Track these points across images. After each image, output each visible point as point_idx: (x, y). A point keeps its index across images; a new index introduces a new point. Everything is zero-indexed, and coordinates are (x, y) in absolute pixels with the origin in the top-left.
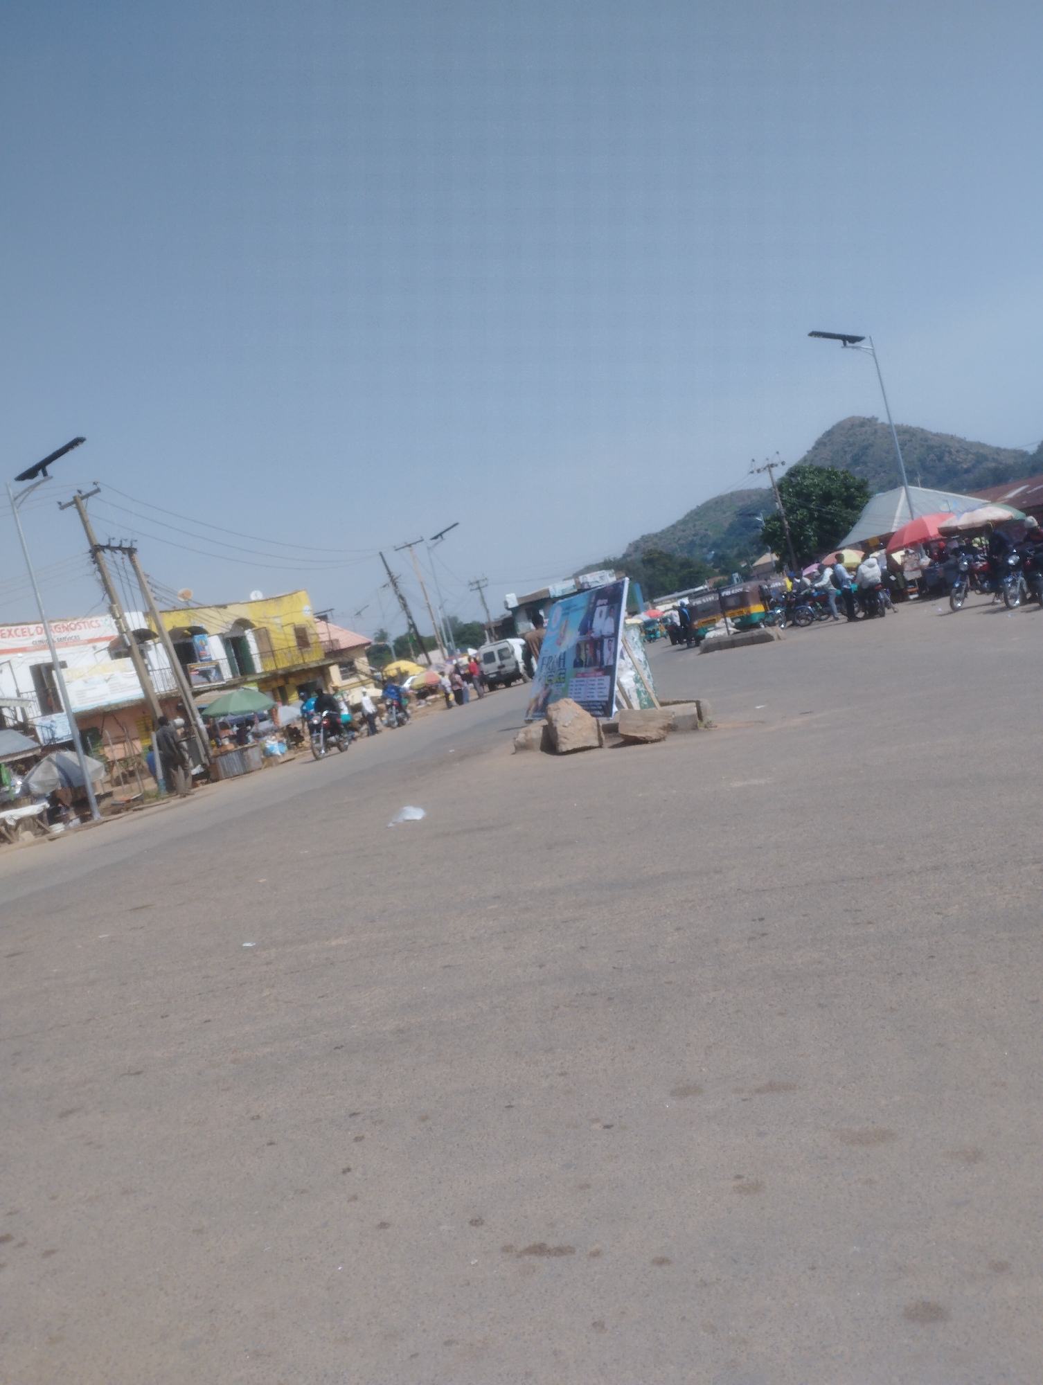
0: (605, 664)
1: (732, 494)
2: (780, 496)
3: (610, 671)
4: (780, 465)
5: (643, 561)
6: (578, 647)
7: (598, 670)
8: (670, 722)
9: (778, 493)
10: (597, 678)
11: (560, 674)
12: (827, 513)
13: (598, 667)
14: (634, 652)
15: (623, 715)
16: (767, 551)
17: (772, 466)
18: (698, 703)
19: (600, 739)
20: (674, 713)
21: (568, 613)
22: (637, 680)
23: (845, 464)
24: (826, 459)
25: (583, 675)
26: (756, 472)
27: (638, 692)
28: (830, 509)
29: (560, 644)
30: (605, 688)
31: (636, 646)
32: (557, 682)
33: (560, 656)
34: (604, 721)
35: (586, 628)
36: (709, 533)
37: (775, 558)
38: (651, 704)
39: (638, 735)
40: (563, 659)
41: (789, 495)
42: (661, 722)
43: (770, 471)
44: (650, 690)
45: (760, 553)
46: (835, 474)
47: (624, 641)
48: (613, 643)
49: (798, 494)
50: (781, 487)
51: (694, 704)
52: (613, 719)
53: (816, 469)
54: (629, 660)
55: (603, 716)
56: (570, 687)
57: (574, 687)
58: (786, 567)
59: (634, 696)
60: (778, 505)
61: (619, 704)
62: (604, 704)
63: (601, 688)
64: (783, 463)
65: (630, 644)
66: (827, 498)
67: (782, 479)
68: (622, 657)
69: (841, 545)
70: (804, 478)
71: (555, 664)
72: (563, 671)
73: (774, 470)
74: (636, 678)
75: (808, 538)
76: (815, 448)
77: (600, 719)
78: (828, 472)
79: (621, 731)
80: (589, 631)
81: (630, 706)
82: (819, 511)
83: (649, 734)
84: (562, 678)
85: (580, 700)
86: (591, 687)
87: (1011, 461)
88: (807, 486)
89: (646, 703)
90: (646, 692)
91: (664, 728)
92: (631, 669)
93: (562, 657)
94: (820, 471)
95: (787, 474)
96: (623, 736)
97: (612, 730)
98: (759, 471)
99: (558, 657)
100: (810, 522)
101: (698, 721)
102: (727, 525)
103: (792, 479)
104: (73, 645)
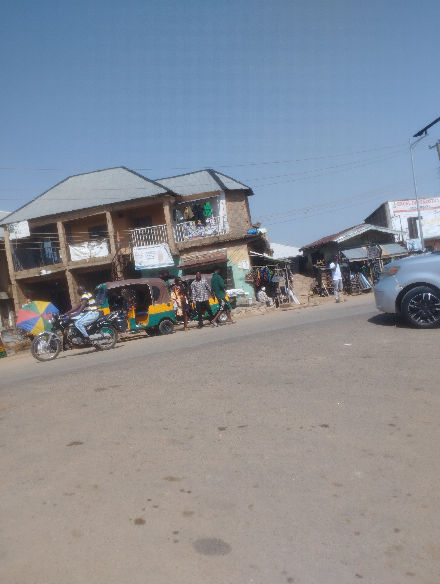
104: (427, 210)
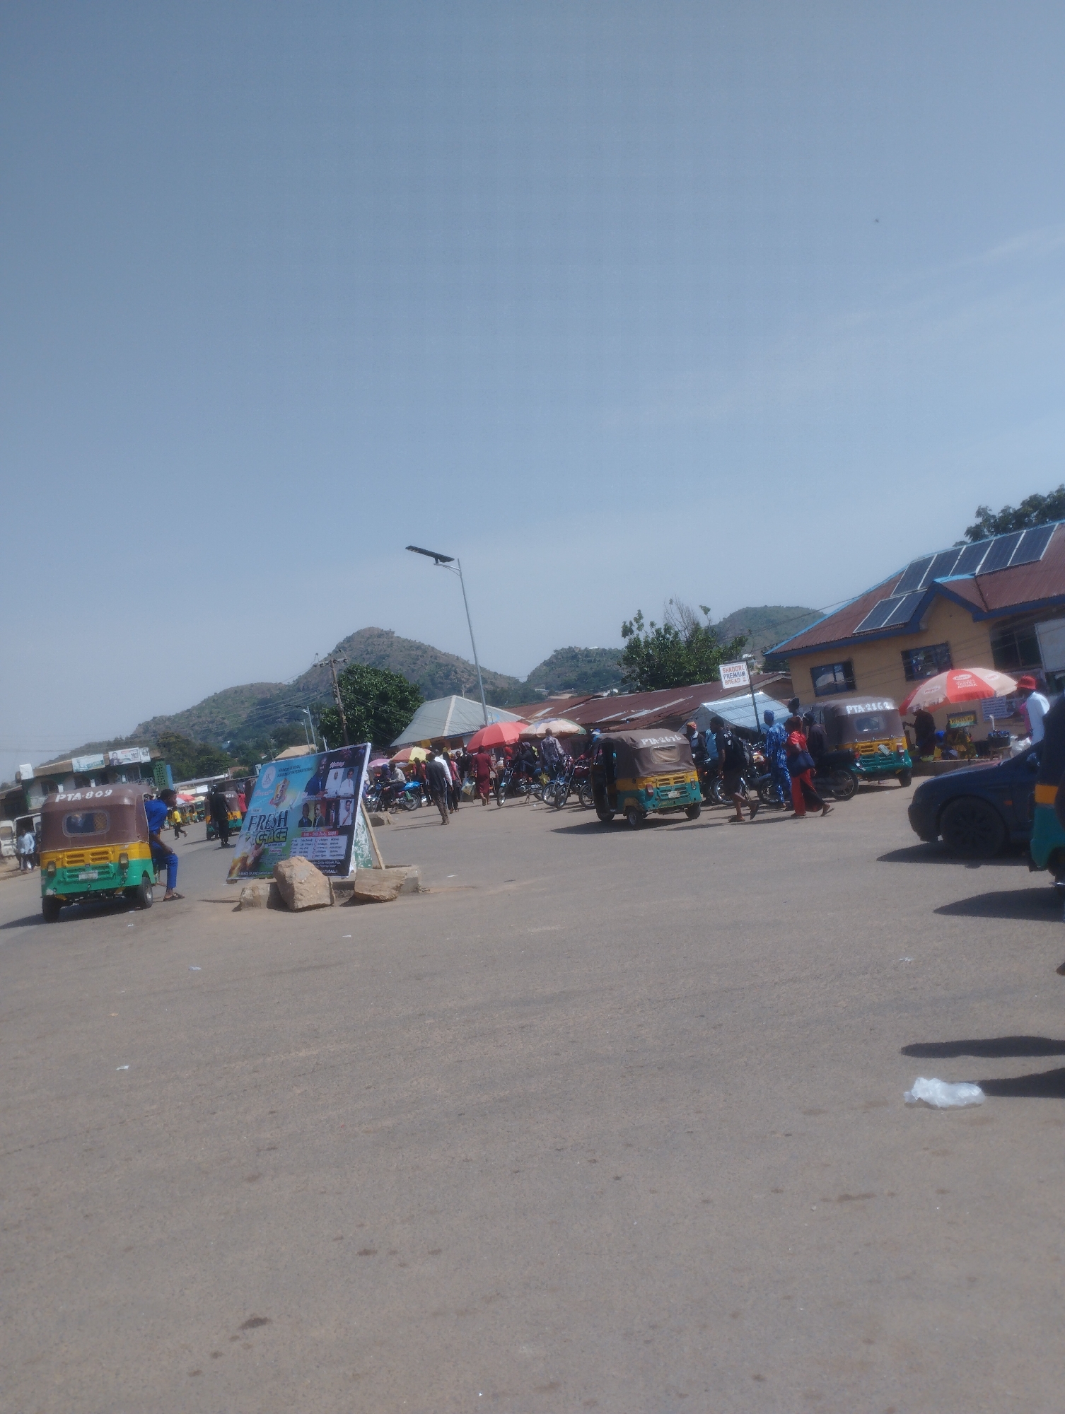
0: (341, 824)
1: (251, 686)
2: (340, 691)
6: (306, 807)
9: (337, 688)
12: (386, 712)
13: (331, 827)
28: (386, 709)
35: (316, 788)
36: (227, 722)
41: (348, 691)
48: (352, 804)
49: (355, 691)
50: (340, 682)
53: (374, 671)
60: (337, 700)
66: (383, 697)
69: (393, 743)
80: (321, 792)
82: (376, 709)
87: (506, 686)
88: (364, 684)
94: (380, 672)
100: (367, 719)
103: (350, 677)
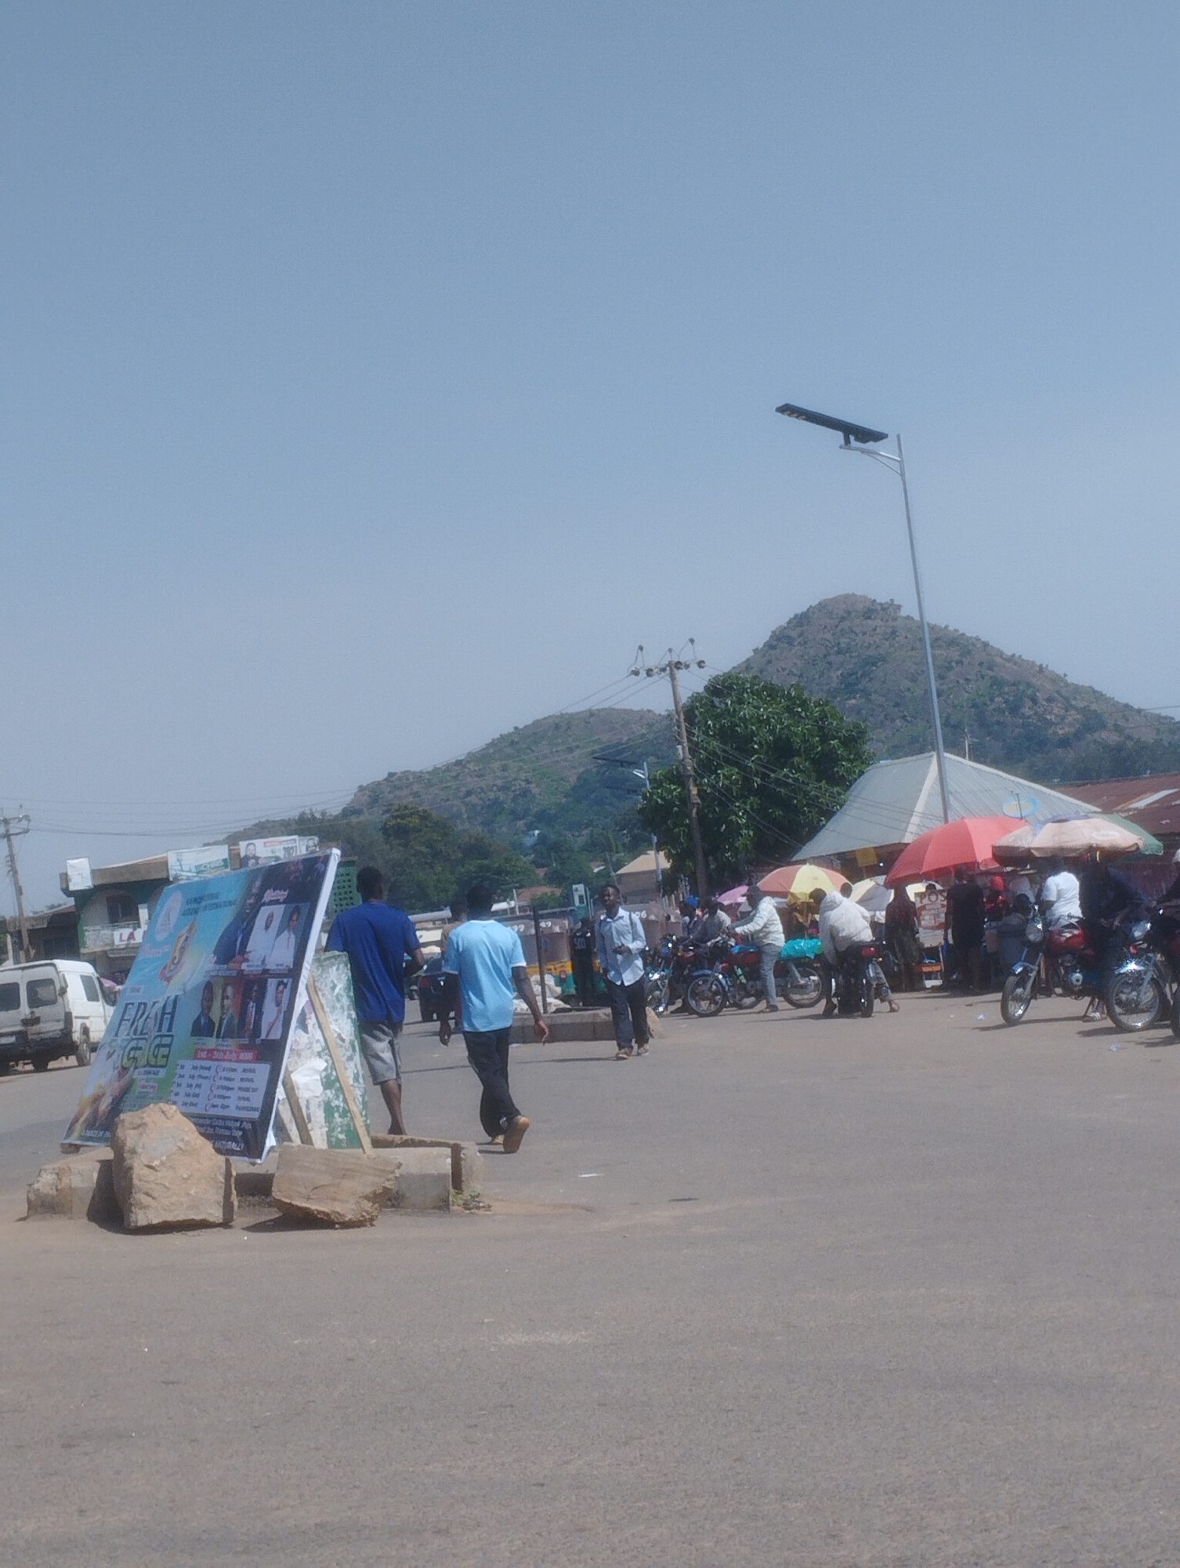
0: (263, 1036)
1: (591, 713)
2: (687, 731)
3: (272, 1052)
4: (694, 667)
5: (385, 830)
6: (209, 987)
7: (244, 1048)
8: (388, 1184)
9: (683, 725)
10: (240, 1066)
11: (159, 1046)
13: (246, 1041)
14: (331, 1018)
15: (285, 1157)
16: (650, 846)
17: (678, 665)
18: (456, 1150)
19: (228, 1207)
20: (399, 1166)
21: (196, 912)
22: (329, 1083)
23: (826, 688)
24: (791, 673)
25: (211, 1055)
26: (643, 674)
27: (329, 1110)
28: (786, 776)
29: (168, 979)
30: (255, 1090)
31: (338, 1005)
32: (148, 1064)
33: (164, 1007)
34: (242, 1165)
35: (231, 948)
36: (535, 790)
37: (666, 864)
38: (354, 1140)
39: (314, 1206)
40: (170, 1012)
41: (706, 733)
42: (369, 1183)
43: (673, 677)
44: (356, 1108)
45: (635, 848)
46: (804, 704)
47: (312, 989)
48: (287, 992)
50: (691, 714)
51: (449, 1151)
52: (263, 1165)
53: (765, 688)
54: (319, 1035)
55: (241, 1154)
56: (177, 1080)
57: (185, 1081)
58: (684, 887)
59: (318, 1116)
60: (681, 751)
61: (281, 1131)
62: (249, 1126)
63: (247, 1090)
64: (701, 664)
65: (325, 998)
67: (696, 698)
68: (303, 1025)
69: (798, 857)
70: (741, 702)
71: (151, 1022)
72: (166, 1040)
73: (681, 674)
74: (328, 1077)
75: (734, 829)
76: (770, 646)
77: (233, 1159)
78: (789, 697)
79: (277, 1194)
80: (238, 957)
81: (306, 1138)
83: (338, 1207)
84: (161, 1059)
85: (193, 1110)
86: (226, 1083)
88: (744, 719)
89: (342, 1137)
90: (346, 1112)
91: (374, 1198)
92: (319, 1054)
93: (169, 1010)
94: (772, 692)
95: (707, 688)
96: (280, 1205)
97: (257, 1188)
98: (649, 672)
99: (160, 1005)
101: (452, 1191)
102: (573, 780)
103: (716, 701)
